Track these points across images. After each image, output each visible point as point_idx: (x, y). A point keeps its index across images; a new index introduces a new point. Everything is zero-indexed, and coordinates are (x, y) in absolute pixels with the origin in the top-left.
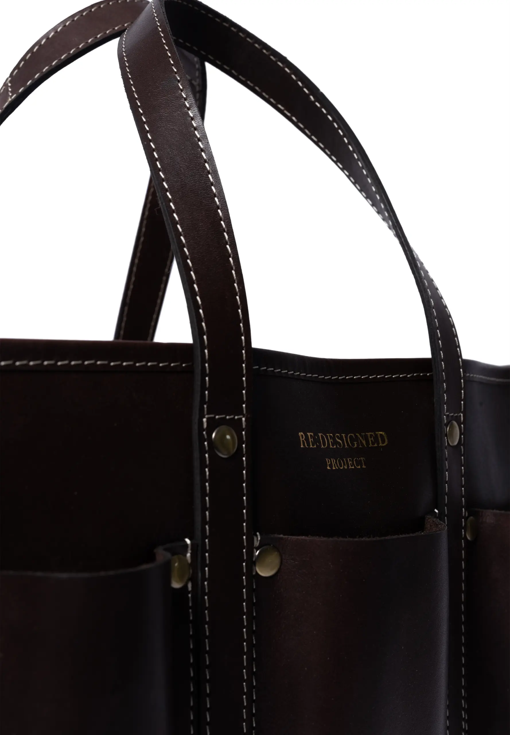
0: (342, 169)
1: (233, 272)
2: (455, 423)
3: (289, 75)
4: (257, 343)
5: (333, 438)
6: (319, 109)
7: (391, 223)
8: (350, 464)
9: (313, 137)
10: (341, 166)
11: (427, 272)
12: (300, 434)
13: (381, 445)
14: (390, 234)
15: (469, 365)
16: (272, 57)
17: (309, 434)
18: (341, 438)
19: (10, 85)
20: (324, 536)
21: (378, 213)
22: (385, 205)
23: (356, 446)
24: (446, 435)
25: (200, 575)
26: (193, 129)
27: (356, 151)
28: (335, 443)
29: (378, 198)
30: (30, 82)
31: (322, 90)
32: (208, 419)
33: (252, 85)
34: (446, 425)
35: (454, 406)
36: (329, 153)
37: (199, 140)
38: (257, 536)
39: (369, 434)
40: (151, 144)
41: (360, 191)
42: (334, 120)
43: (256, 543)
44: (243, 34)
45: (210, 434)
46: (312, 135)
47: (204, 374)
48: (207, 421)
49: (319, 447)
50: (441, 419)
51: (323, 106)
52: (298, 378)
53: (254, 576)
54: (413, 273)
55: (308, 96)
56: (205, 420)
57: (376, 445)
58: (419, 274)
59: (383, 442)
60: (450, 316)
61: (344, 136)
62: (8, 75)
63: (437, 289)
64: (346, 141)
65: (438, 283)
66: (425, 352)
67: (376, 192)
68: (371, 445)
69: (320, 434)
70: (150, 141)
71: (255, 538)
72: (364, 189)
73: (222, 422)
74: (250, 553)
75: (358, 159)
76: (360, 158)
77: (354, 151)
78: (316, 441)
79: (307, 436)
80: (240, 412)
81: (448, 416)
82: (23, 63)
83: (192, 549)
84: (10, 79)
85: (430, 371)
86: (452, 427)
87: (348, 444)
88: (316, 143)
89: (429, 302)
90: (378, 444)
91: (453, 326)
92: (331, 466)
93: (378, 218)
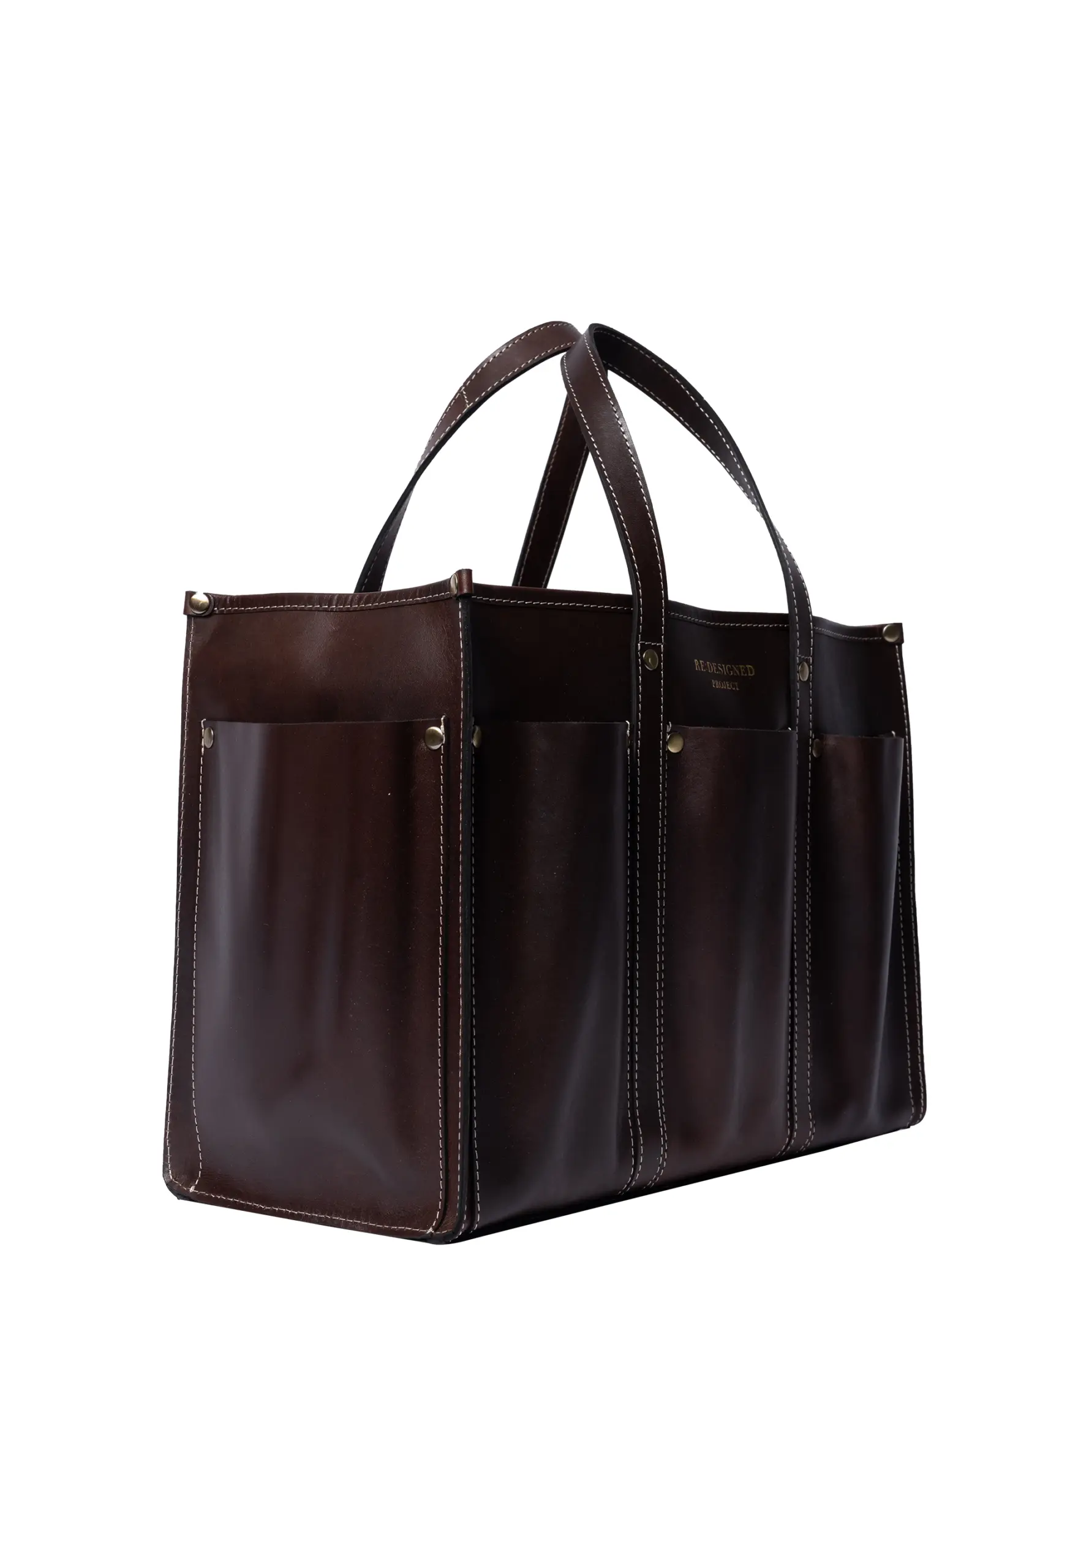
0: (720, 461)
1: (657, 548)
2: (805, 664)
3: (679, 385)
4: (672, 597)
5: (717, 666)
6: (703, 414)
7: (758, 507)
8: (727, 686)
9: (696, 434)
10: (719, 459)
11: (786, 546)
12: (696, 660)
13: (750, 675)
14: (758, 515)
15: (818, 621)
16: (665, 370)
17: (701, 661)
18: (722, 667)
19: (464, 393)
20: (713, 727)
21: (748, 497)
22: (754, 493)
23: (732, 674)
24: (798, 672)
25: (635, 744)
26: (627, 448)
27: (732, 449)
28: (717, 670)
29: (749, 487)
30: (484, 393)
31: (705, 398)
32: (641, 644)
33: (648, 390)
34: (799, 664)
35: (805, 650)
36: (709, 447)
37: (632, 456)
38: (669, 724)
39: (741, 666)
40: (600, 458)
41: (735, 479)
42: (715, 424)
43: (668, 730)
44: (643, 351)
45: (642, 655)
46: (696, 432)
47: (639, 615)
48: (641, 646)
49: (707, 671)
50: (795, 660)
51: (706, 411)
52: (694, 623)
53: (666, 751)
54: (776, 547)
55: (694, 403)
56: (639, 644)
57: (746, 675)
58: (780, 548)
59: (751, 673)
60: (803, 581)
61: (723, 436)
62: (462, 385)
63: (794, 560)
64: (724, 441)
65: (795, 555)
66: (784, 609)
67: (747, 483)
68: (742, 675)
69: (708, 663)
70: (599, 456)
71: (668, 726)
72: (737, 478)
73: (649, 646)
74: (665, 737)
75: (734, 456)
76: (735, 455)
77: (730, 449)
78: (705, 667)
79: (699, 662)
80: (660, 641)
81: (800, 658)
82: (474, 376)
83: (630, 728)
84: (463, 388)
85: (787, 623)
86: (803, 666)
87: (727, 673)
88: (699, 439)
89: (788, 571)
90: (747, 674)
91: (806, 589)
92: (715, 685)
93: (749, 501)
